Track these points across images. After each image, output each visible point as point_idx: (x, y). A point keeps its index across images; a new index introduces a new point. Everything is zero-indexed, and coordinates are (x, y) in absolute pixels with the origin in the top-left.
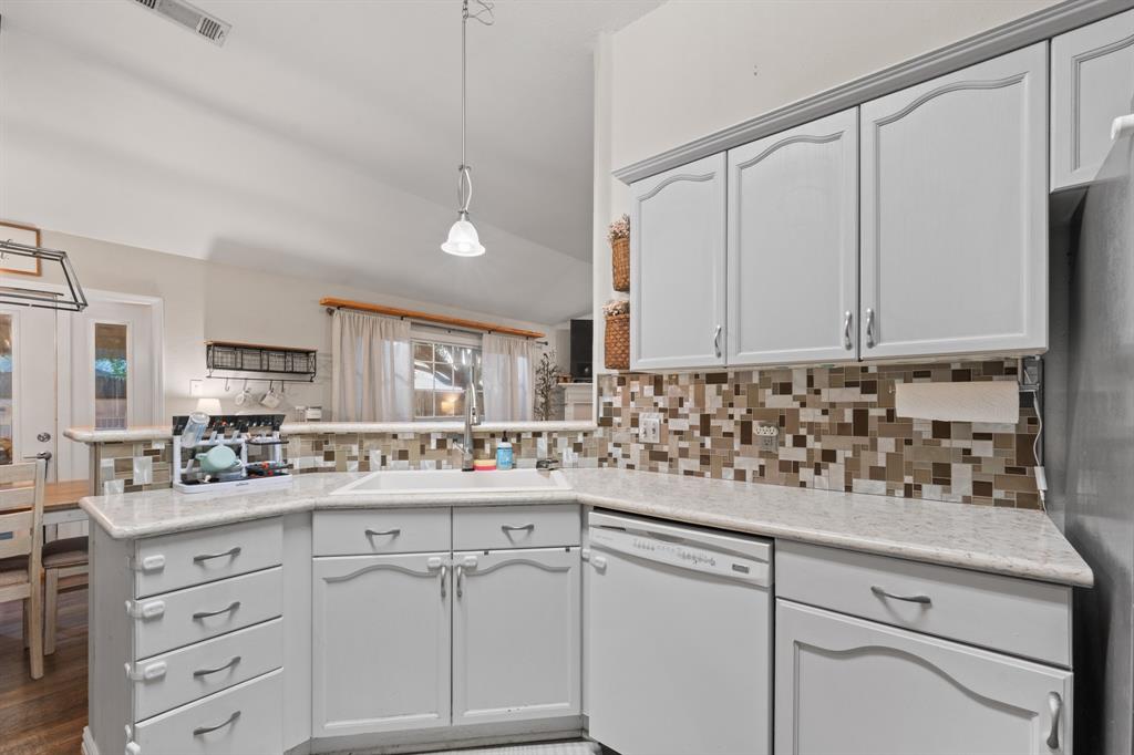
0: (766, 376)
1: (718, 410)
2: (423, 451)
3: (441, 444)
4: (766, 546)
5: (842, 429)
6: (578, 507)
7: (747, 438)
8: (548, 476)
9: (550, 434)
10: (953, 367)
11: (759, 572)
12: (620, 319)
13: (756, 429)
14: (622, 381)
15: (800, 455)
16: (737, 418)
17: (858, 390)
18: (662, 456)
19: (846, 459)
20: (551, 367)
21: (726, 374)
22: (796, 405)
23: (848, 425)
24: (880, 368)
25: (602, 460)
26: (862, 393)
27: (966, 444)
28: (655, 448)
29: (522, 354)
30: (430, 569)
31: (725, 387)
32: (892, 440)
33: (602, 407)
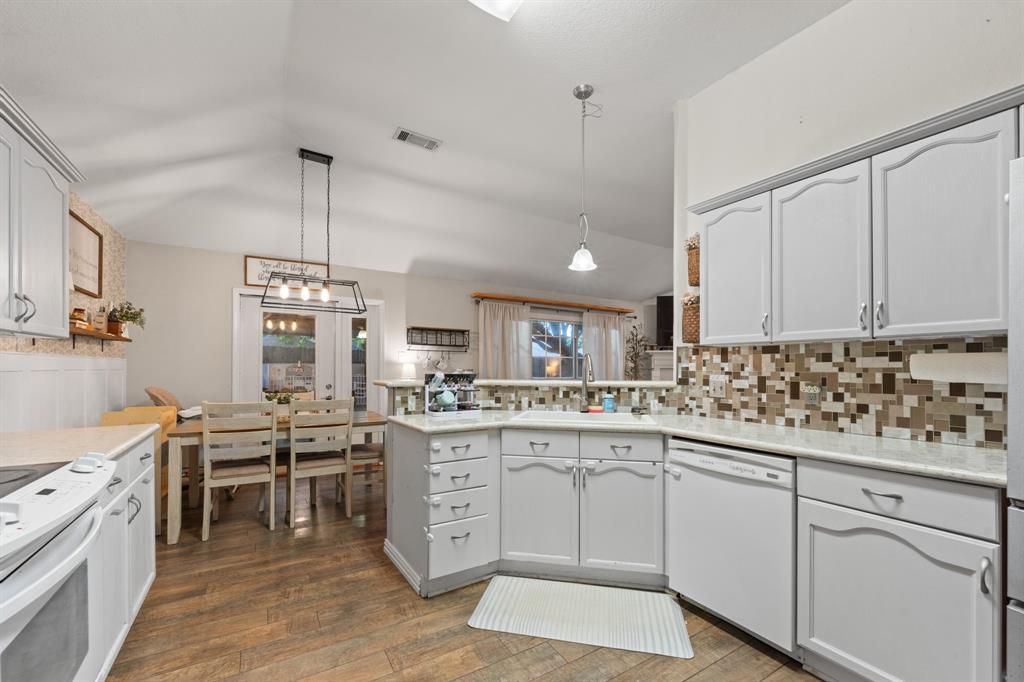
0: (811, 347)
1: (772, 373)
2: (554, 399)
3: (566, 394)
4: (790, 461)
5: (874, 388)
6: (661, 437)
7: (795, 393)
8: (640, 418)
9: (641, 389)
10: (967, 341)
11: (785, 478)
12: (693, 306)
13: (803, 388)
14: (696, 352)
15: (839, 407)
16: (787, 379)
17: (887, 358)
18: (728, 407)
19: (877, 411)
20: (639, 337)
21: (778, 347)
22: (836, 370)
23: (879, 385)
24: (904, 341)
25: (680, 410)
26: (890, 360)
27: (979, 401)
28: (722, 401)
29: (615, 327)
30: (567, 468)
31: (777, 356)
32: (916, 397)
33: (680, 371)
